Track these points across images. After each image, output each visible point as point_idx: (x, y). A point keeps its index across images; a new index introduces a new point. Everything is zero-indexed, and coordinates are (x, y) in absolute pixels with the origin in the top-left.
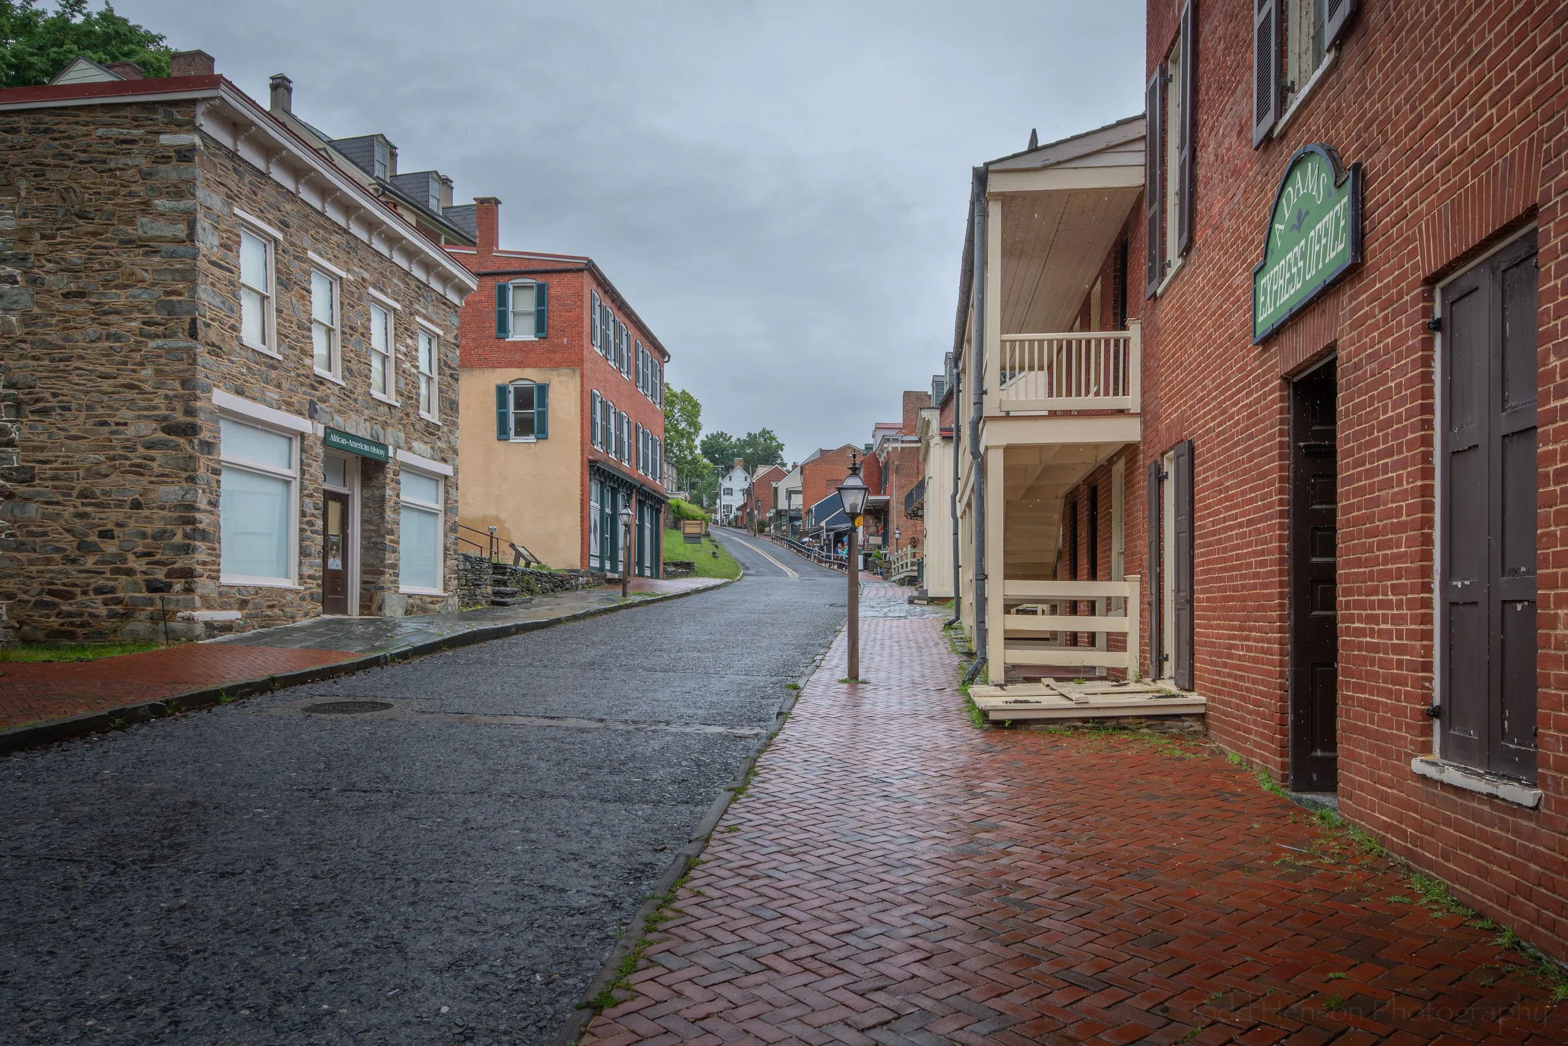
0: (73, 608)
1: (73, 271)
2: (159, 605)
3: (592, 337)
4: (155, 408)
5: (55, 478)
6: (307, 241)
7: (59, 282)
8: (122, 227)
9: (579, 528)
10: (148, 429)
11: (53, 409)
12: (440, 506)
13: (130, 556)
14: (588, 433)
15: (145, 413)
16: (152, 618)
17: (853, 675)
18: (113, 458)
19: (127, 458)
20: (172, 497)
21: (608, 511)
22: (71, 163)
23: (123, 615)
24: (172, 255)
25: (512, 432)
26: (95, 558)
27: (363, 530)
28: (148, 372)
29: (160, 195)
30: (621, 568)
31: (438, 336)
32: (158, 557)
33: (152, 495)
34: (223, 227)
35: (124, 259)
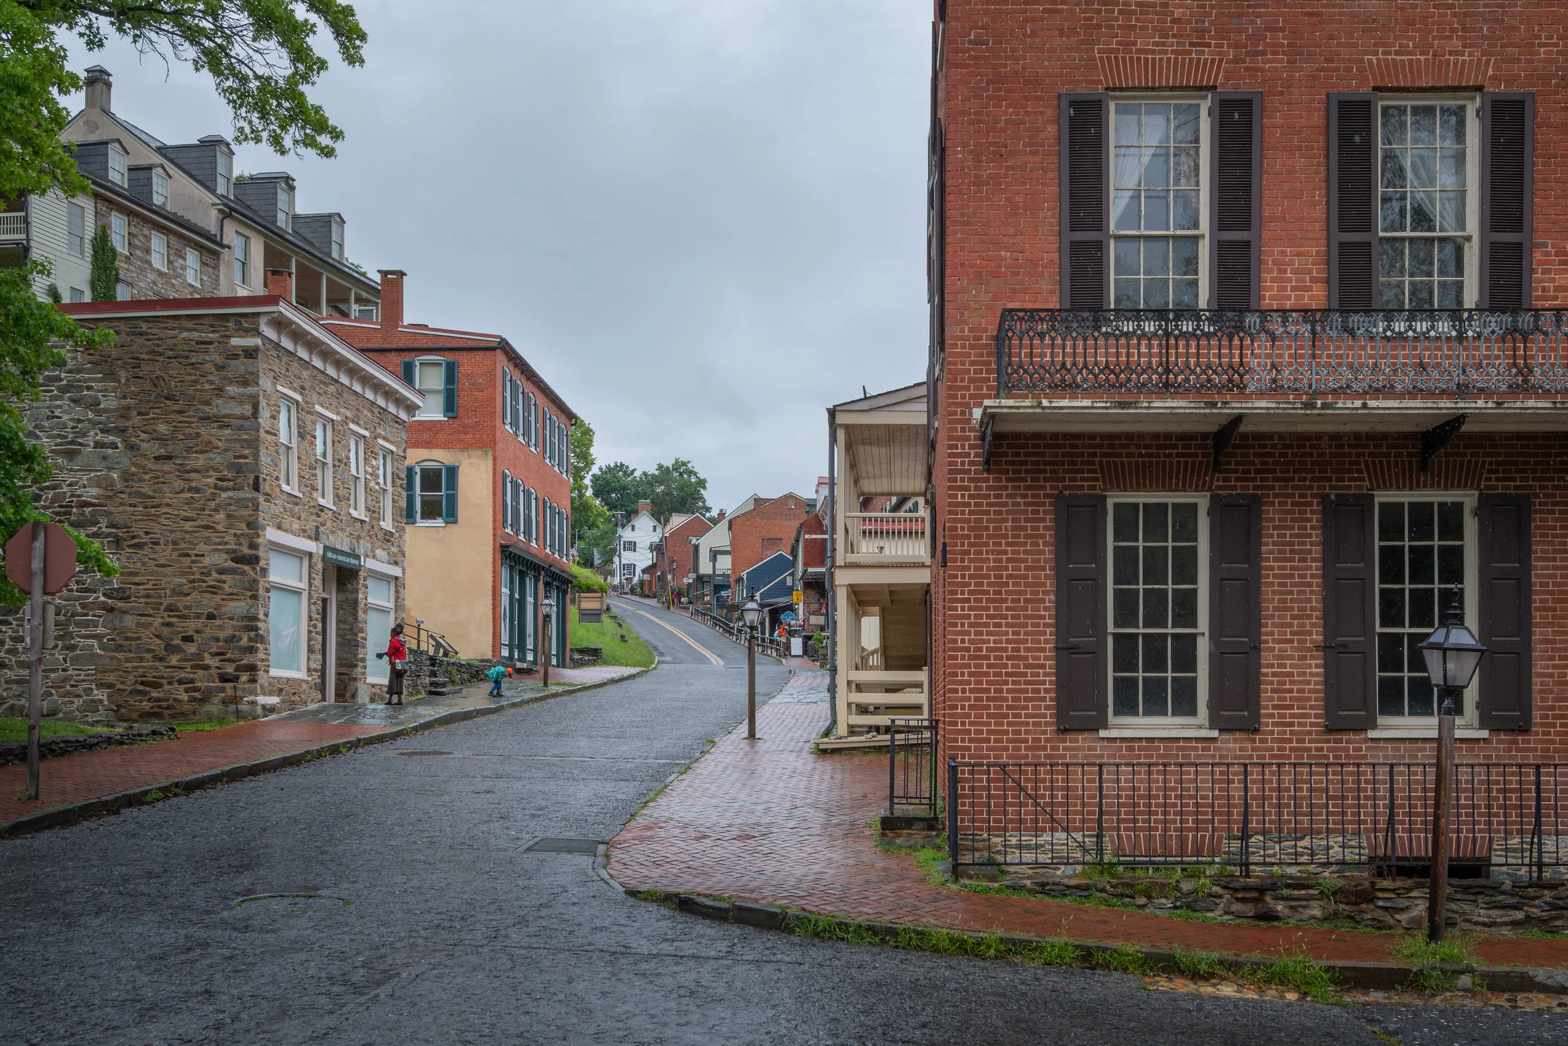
0: (160, 695)
1: (162, 439)
2: (230, 692)
3: (504, 417)
4: (226, 543)
5: (147, 596)
6: (315, 396)
7: (152, 448)
8: (201, 407)
9: (491, 616)
10: (221, 559)
11: (146, 544)
12: (391, 605)
13: (206, 655)
14: (500, 517)
15: (220, 547)
16: (224, 702)
17: (752, 734)
18: (193, 581)
19: (204, 581)
20: (239, 610)
21: (517, 596)
22: (161, 359)
23: (200, 700)
24: (241, 428)
25: (418, 516)
26: (179, 657)
27: (338, 629)
28: (221, 516)
29: (231, 383)
30: (530, 657)
31: (392, 452)
32: (228, 655)
33: (224, 609)
34: (272, 402)
35: (202, 431)
